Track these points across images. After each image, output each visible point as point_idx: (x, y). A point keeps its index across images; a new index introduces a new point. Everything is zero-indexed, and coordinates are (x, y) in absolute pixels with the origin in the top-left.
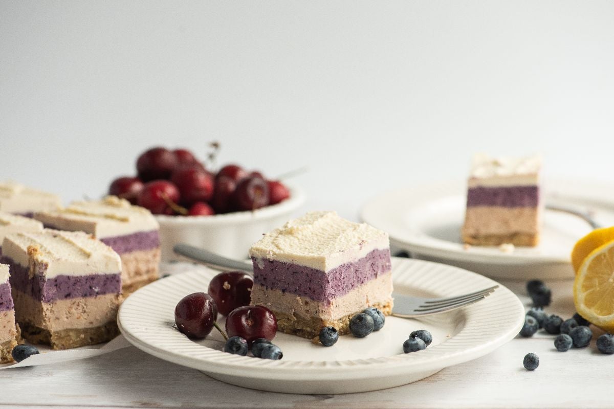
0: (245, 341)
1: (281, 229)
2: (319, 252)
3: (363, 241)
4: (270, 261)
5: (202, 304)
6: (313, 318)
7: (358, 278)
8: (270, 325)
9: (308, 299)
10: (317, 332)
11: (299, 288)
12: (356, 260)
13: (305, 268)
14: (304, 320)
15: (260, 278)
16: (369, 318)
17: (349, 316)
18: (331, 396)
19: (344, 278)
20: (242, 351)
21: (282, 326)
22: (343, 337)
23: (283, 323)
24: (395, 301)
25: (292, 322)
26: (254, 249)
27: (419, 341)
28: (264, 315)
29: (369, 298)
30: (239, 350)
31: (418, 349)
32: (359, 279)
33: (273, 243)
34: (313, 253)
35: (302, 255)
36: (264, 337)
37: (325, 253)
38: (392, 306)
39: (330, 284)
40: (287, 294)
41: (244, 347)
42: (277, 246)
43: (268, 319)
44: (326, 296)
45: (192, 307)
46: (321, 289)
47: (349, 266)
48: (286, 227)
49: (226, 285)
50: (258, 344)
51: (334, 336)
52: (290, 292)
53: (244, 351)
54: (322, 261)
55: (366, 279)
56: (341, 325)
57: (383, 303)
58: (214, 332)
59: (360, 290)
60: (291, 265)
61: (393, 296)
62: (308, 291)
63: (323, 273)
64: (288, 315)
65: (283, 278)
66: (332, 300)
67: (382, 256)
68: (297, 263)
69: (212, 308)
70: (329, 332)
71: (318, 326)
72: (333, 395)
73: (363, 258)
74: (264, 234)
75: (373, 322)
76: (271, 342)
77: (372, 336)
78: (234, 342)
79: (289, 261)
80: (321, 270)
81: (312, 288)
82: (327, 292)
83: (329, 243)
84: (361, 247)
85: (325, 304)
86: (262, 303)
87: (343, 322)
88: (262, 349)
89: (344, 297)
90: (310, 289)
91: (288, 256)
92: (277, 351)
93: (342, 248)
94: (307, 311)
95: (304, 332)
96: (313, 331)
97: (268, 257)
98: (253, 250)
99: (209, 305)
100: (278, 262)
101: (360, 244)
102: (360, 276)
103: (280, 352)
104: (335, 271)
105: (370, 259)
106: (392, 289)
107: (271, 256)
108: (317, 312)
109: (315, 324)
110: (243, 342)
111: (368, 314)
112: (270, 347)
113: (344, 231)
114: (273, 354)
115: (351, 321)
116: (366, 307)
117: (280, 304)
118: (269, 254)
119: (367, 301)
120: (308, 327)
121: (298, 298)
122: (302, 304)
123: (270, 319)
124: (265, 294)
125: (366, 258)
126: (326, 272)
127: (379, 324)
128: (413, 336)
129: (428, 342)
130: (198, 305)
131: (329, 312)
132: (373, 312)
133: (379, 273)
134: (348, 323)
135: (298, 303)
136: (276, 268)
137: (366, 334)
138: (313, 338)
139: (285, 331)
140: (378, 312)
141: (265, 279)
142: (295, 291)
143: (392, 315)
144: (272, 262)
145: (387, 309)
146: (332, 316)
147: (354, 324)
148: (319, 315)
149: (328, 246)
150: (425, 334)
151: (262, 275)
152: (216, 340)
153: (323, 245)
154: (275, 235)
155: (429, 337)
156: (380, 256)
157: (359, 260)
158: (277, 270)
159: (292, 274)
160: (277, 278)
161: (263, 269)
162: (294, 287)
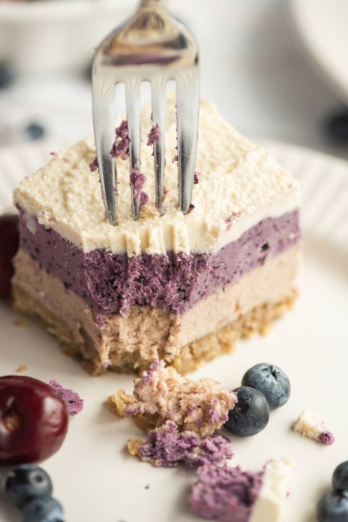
3: (235, 213)
7: (218, 278)
26: (21, 195)
29: (241, 303)
32: (220, 280)
40: (71, 292)
52: (76, 292)
55: (237, 276)
59: (222, 296)
60: (78, 251)
64: (70, 328)
65: (66, 266)
67: (280, 225)
73: (233, 243)
79: (75, 242)
84: (229, 226)
91: (75, 234)
97: (40, 222)
98: (18, 195)
100: (59, 235)
101: (228, 220)
102: (222, 274)
105: (249, 239)
107: (46, 221)
117: (59, 303)
118: (42, 217)
119: (237, 307)
121: (88, 310)
124: (37, 274)
125: (240, 240)
127: (279, 398)
133: (270, 256)
135: (87, 318)
136: (54, 243)
141: (37, 250)
142: (85, 296)
144: (49, 231)
151: (32, 242)
154: (75, 156)
156: (275, 226)
157: (223, 249)
158: (55, 247)
159: (80, 267)
160: (56, 260)
161: (34, 233)
162: (82, 288)
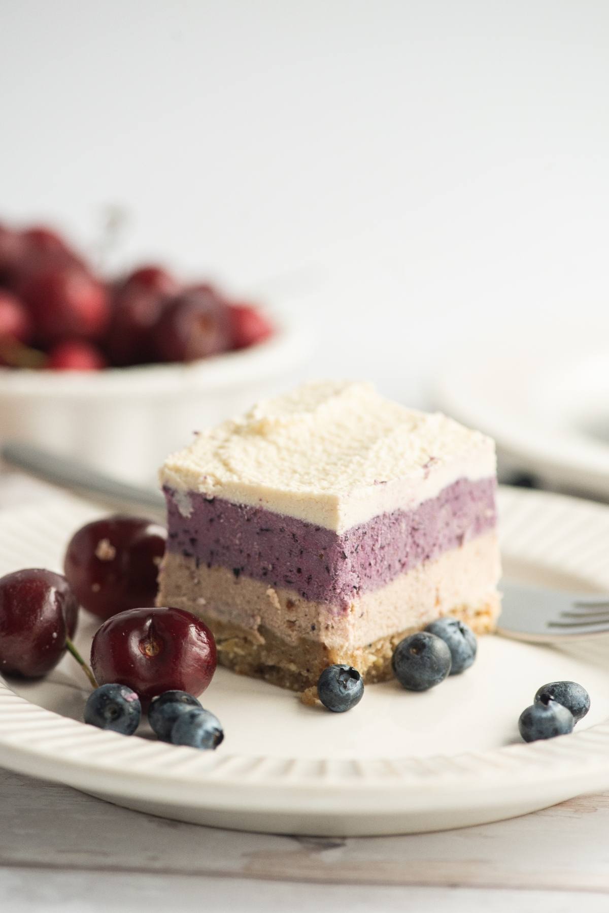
0: (135, 696)
1: (239, 420)
2: (325, 484)
3: (432, 459)
4: (206, 500)
5: (39, 598)
6: (303, 641)
7: (418, 546)
8: (198, 659)
9: (294, 597)
10: (313, 676)
11: (273, 568)
12: (415, 505)
13: (290, 520)
14: (283, 643)
15: (182, 537)
16: (440, 646)
17: (393, 637)
18: (338, 841)
19: (382, 548)
20: (125, 720)
21: (231, 656)
22: (376, 687)
23: (231, 649)
24: (504, 603)
25: (255, 647)
26: (171, 469)
27: (557, 710)
28: (185, 634)
29: (443, 595)
30: (119, 717)
31: (556, 732)
32: (420, 550)
33: (216, 455)
34: (310, 483)
35: (283, 488)
36: (182, 688)
37: (337, 488)
38: (496, 611)
39: (348, 560)
40: (244, 579)
41: (131, 710)
42: (226, 464)
43: (194, 644)
44: (338, 591)
45: (15, 603)
46: (326, 574)
47: (397, 518)
48: (250, 416)
49: (105, 550)
50: (167, 707)
51: (353, 688)
52: (251, 575)
53: (132, 720)
54: (330, 505)
55: (436, 549)
56: (372, 659)
57: (475, 605)
58: (66, 665)
59: (422, 576)
60: (257, 512)
61: (500, 587)
62: (294, 577)
63: (333, 535)
64: (244, 631)
65: (237, 542)
66: (350, 601)
67: (477, 493)
68: (270, 506)
69: (64, 608)
70: (342, 679)
71: (316, 662)
72: (344, 838)
73: (431, 500)
74: (196, 433)
75: (448, 655)
76: (201, 699)
77: (445, 689)
78: (108, 698)
79: (252, 502)
80: (328, 527)
81: (304, 569)
82: (340, 584)
83: (351, 461)
84: (426, 476)
85: (335, 610)
86: (184, 599)
87: (378, 651)
88: (174, 718)
89: (381, 593)
90: (299, 571)
91: (252, 490)
92: (210, 725)
93: (380, 475)
94: (291, 624)
95: (282, 673)
96: (305, 673)
97: (202, 489)
98: (167, 471)
99: (57, 600)
100: (226, 502)
101: (426, 466)
102: (421, 542)
103: (216, 730)
104: (361, 532)
105: (447, 501)
106: (498, 572)
107: (208, 488)
108: (313, 628)
109: (308, 657)
110: (130, 697)
111: (439, 635)
112: (193, 716)
113: (388, 431)
114: (201, 733)
115: (395, 650)
116: (432, 616)
117: (227, 604)
118: (204, 483)
119: (438, 601)
120: (292, 661)
121: (271, 592)
122: (277, 605)
123: (200, 643)
124: (193, 578)
125: (438, 499)
126: (340, 532)
128: (545, 696)
129: (578, 711)
130: (28, 599)
131: (344, 630)
132: (451, 631)
133: (468, 536)
134: (390, 654)
135: (270, 604)
136: (219, 517)
137: (432, 683)
138: (302, 689)
139: (237, 668)
140: (462, 631)
141: (193, 541)
142: (265, 574)
143: (496, 633)
144: (212, 501)
145: (484, 621)
146: (351, 637)
147: (402, 660)
148: (318, 635)
149: (346, 466)
150: (574, 692)
151: (186, 532)
152: (70, 685)
153: (335, 464)
154: (222, 435)
155: (582, 699)
156: (471, 493)
157: (422, 504)
158: (222, 521)
159: (258, 533)
160: (222, 541)
161: (189, 516)
162: (262, 564)
